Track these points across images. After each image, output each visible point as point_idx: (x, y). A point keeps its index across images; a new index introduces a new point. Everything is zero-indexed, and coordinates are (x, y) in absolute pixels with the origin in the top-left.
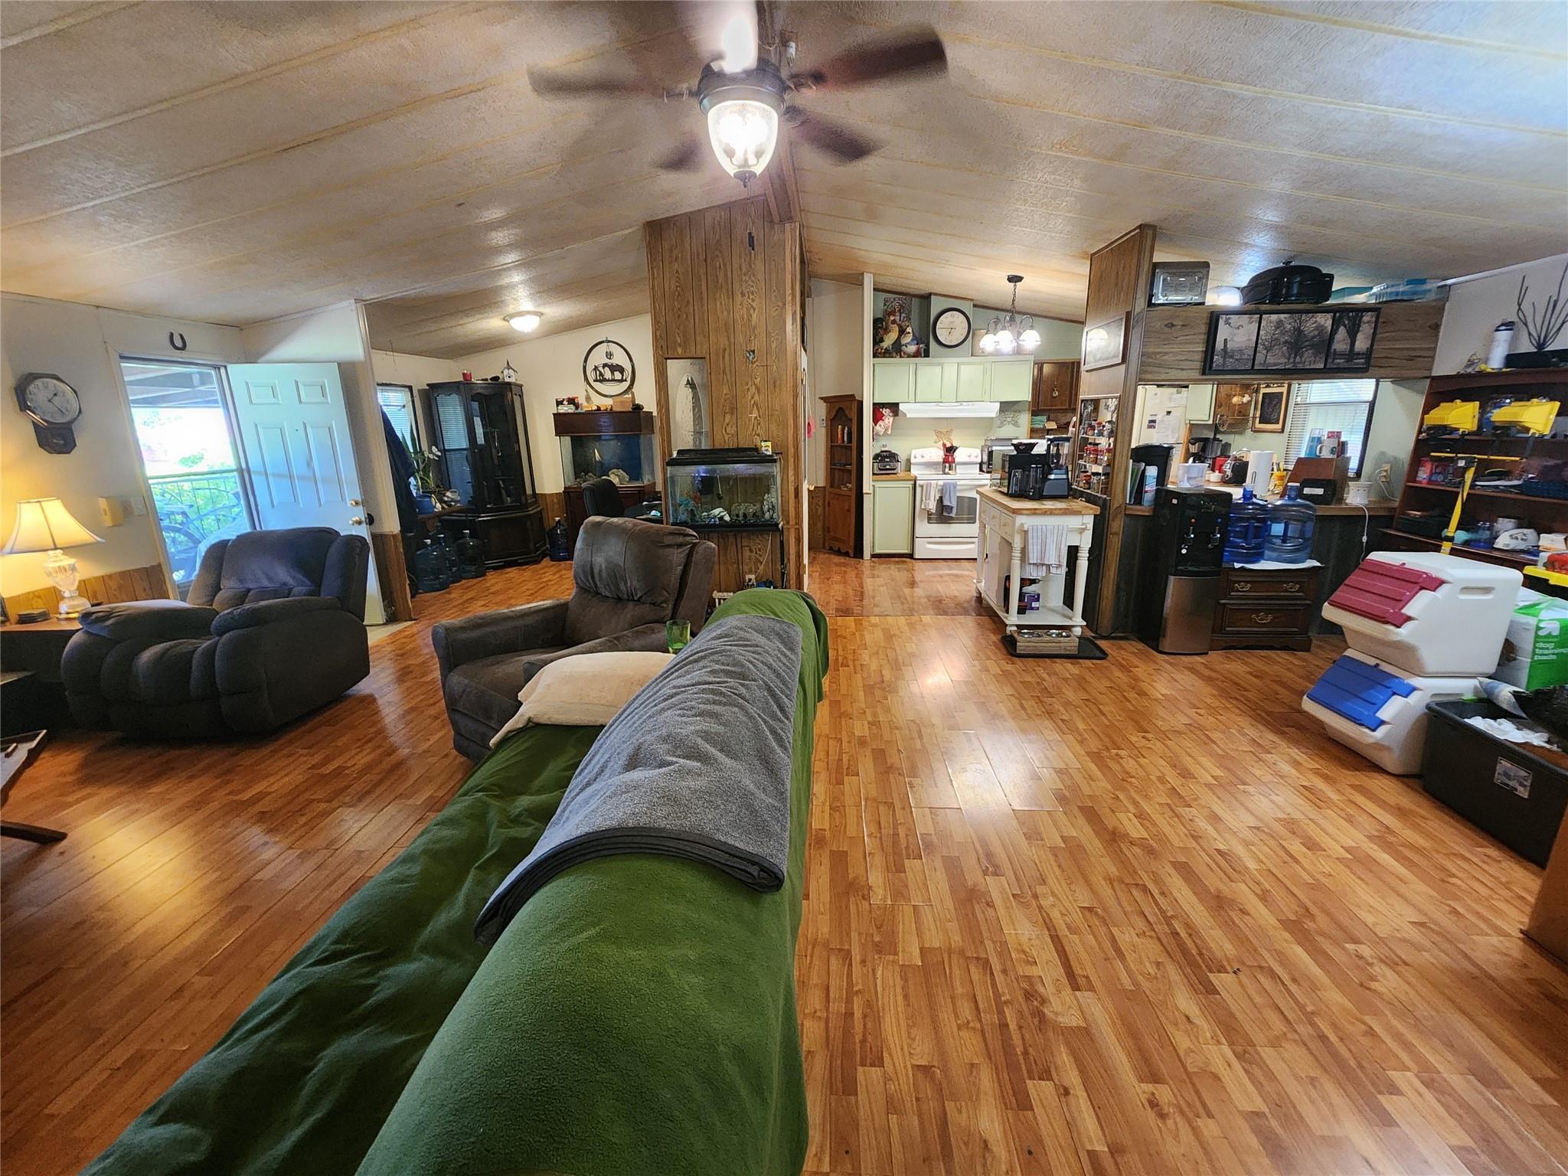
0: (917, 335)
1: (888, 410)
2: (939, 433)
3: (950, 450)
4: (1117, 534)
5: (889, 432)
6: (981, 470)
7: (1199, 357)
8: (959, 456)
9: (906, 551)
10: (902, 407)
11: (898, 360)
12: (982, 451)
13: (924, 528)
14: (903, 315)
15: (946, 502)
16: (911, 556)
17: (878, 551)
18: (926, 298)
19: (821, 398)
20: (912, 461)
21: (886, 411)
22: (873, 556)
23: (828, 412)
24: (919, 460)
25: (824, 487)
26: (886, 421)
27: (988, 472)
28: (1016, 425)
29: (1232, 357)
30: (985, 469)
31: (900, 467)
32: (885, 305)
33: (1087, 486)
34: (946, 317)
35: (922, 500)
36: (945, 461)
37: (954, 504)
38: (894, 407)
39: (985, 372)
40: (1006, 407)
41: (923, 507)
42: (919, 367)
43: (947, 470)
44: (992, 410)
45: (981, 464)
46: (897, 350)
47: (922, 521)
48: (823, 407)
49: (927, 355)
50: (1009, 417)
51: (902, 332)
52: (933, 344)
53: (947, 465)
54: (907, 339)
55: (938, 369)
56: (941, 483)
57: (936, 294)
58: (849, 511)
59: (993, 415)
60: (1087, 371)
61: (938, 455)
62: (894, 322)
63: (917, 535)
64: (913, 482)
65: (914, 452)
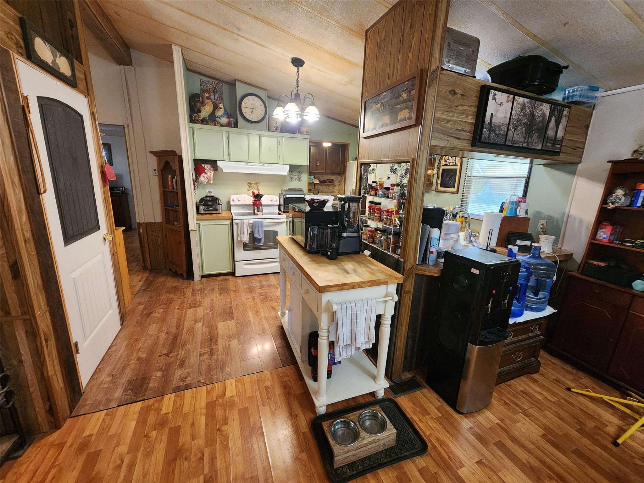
0: (228, 110)
1: (209, 166)
2: (250, 185)
3: (258, 197)
4: (409, 292)
5: (212, 182)
6: (280, 210)
7: (469, 128)
8: (264, 201)
9: (229, 271)
10: (219, 163)
11: (212, 127)
12: (279, 197)
13: (240, 254)
14: (217, 95)
15: (256, 236)
16: (233, 274)
17: (206, 273)
18: (232, 84)
19: (151, 152)
20: (232, 203)
21: (207, 167)
22: (203, 277)
23: (159, 165)
24: (237, 203)
25: (161, 223)
26: (209, 174)
27: (284, 212)
28: (300, 180)
29: (494, 131)
30: (282, 209)
31: (222, 208)
32: (201, 85)
33: (371, 240)
34: (249, 100)
35: (238, 235)
36: (254, 204)
37: (262, 236)
38: (213, 163)
39: (278, 144)
40: (294, 168)
41: (239, 239)
42: (230, 135)
43: (256, 211)
44: (285, 170)
45: (279, 206)
46: (212, 120)
47: (239, 249)
48: (153, 160)
49: (236, 126)
50: (296, 175)
51: (216, 107)
52: (240, 119)
53: (256, 208)
54: (220, 113)
55: (245, 138)
56: (251, 221)
57: (240, 81)
58: (180, 243)
59: (286, 173)
60: (366, 138)
61: (250, 200)
62: (209, 98)
63: (236, 259)
64: (230, 221)
65: (232, 197)
